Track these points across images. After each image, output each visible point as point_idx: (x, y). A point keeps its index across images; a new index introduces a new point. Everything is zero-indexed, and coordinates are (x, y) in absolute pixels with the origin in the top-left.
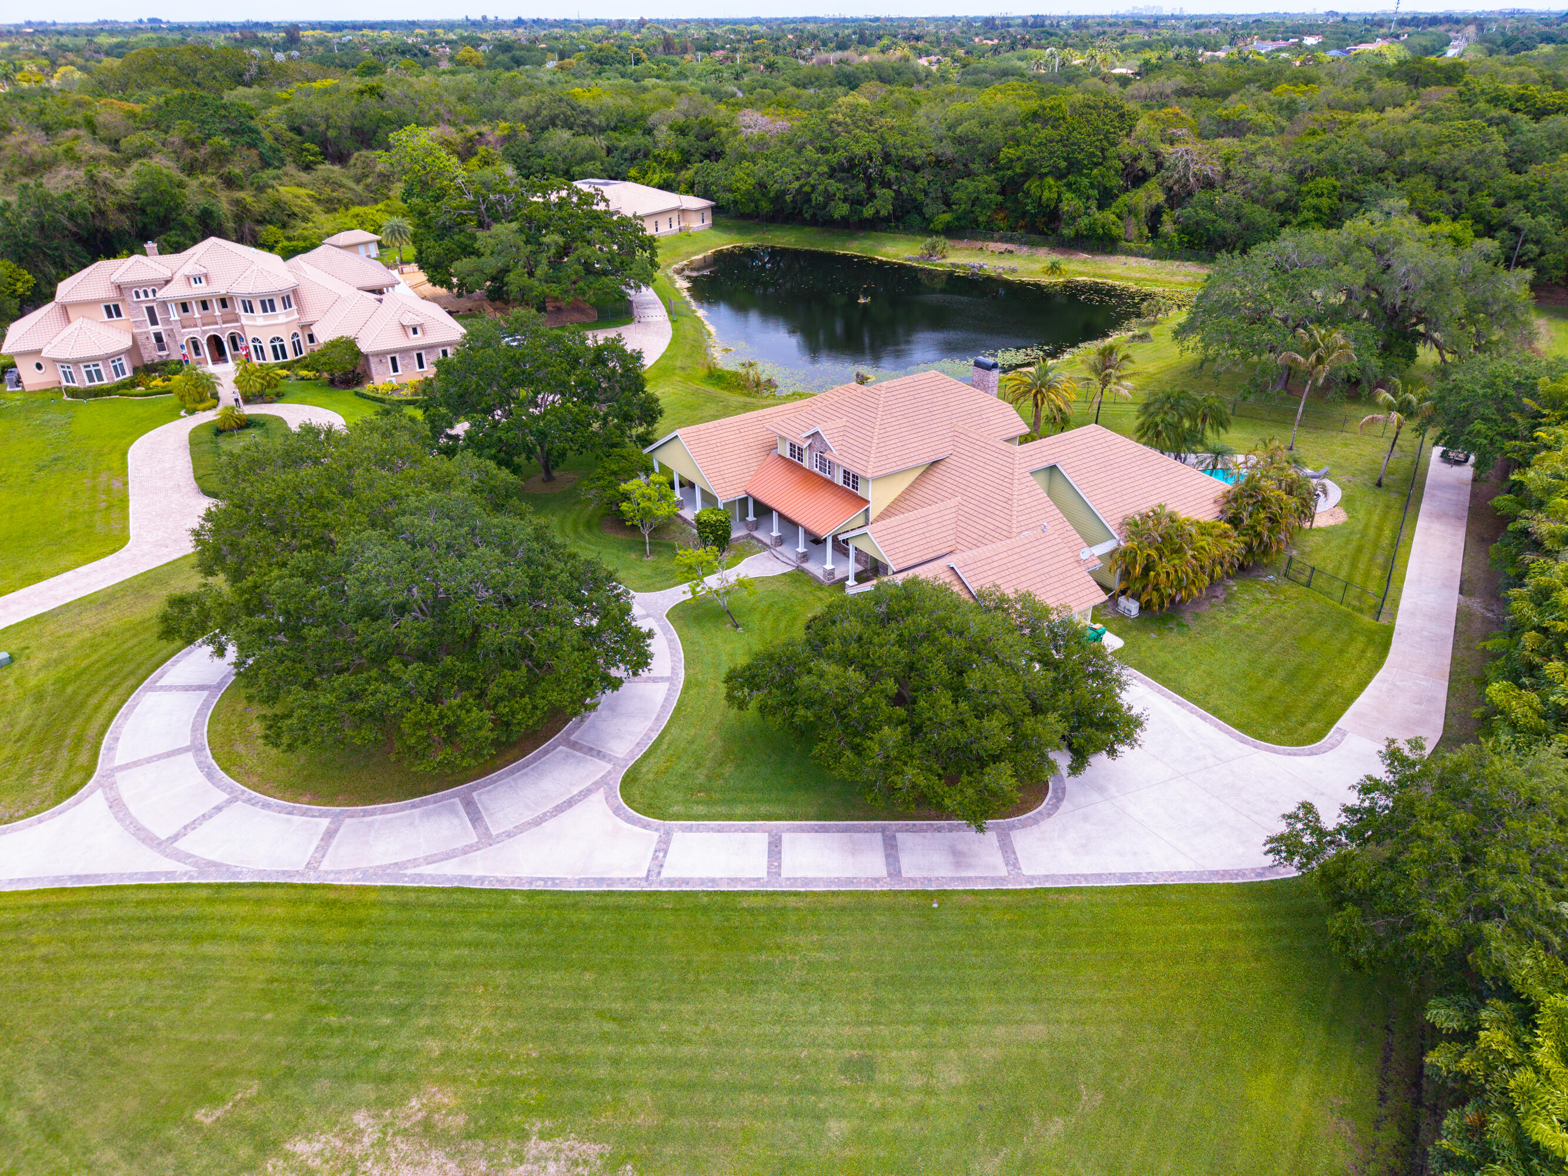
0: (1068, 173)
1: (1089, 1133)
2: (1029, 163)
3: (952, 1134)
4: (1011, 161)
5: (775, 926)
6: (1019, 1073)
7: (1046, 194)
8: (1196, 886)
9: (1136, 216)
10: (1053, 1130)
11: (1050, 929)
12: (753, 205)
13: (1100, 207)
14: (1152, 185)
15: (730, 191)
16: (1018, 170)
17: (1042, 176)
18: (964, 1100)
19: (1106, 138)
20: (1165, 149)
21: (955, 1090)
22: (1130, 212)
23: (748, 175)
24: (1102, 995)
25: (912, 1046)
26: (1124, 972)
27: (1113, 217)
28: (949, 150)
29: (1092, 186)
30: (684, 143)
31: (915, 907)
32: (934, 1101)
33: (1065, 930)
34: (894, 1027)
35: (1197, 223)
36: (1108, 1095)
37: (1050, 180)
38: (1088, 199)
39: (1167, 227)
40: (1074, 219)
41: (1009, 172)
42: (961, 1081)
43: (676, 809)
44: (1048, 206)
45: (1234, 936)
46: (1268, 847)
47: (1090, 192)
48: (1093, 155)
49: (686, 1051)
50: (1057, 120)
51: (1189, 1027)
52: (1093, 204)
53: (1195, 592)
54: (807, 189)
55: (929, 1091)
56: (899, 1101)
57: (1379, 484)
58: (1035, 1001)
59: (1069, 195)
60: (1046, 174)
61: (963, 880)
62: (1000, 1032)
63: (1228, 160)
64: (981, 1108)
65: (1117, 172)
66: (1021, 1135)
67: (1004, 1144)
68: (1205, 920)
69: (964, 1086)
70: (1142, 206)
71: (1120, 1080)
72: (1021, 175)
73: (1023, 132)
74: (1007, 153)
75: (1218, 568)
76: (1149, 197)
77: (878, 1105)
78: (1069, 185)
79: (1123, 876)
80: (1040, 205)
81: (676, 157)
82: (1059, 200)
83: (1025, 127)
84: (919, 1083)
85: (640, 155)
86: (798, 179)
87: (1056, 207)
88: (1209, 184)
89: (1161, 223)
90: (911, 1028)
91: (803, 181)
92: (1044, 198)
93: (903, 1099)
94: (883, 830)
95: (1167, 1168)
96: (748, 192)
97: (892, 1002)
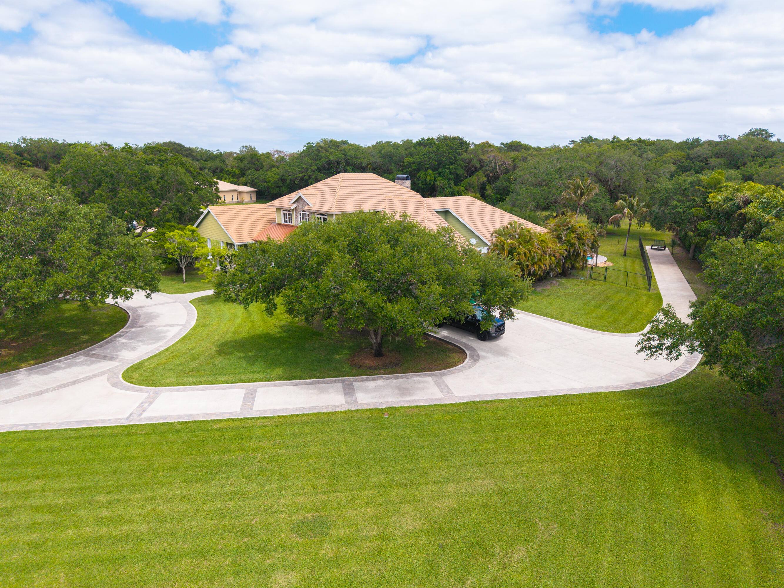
0: (439, 168)
1: (553, 555)
2: (419, 163)
3: (412, 571)
4: (410, 164)
5: (241, 437)
6: (474, 515)
7: (429, 178)
8: (590, 394)
9: (473, 188)
10: (516, 557)
11: (483, 422)
12: (278, 189)
13: (456, 185)
14: (480, 173)
15: (266, 182)
16: (414, 167)
17: (426, 169)
18: (422, 541)
19: (456, 152)
20: (484, 157)
21: (413, 534)
22: (470, 186)
23: (275, 174)
24: (538, 457)
25: (368, 505)
26: (551, 442)
27: (462, 188)
28: (379, 160)
29: (451, 173)
30: (242, 165)
31: (369, 418)
32: (391, 545)
33: (495, 422)
34: (349, 493)
35: (503, 189)
36: (563, 524)
37: (430, 171)
38: (449, 179)
39: (489, 191)
40: (443, 189)
41: (410, 169)
42: (418, 527)
43: (168, 380)
44: (430, 184)
45: (630, 417)
46: (640, 347)
47: (450, 176)
48: (450, 158)
49: (123, 529)
50: (432, 144)
51: (617, 471)
52: (452, 182)
53: (543, 266)
54: (306, 177)
55: (384, 537)
56: (355, 549)
57: (625, 255)
58: (480, 465)
59: (440, 178)
60: (428, 168)
61: (407, 401)
62: (451, 488)
63: (514, 160)
64: (441, 546)
65: (462, 168)
66: (485, 564)
67: (469, 574)
68: (603, 410)
69: (422, 530)
70: (476, 183)
71: (571, 512)
72: (415, 170)
73: (415, 151)
74: (408, 160)
75: (553, 258)
76: (479, 179)
77: (331, 554)
78: (440, 174)
79: (532, 393)
80: (426, 184)
81: (237, 172)
82: (435, 181)
83: (416, 149)
84: (376, 532)
85: (218, 171)
86: (302, 173)
87: (434, 184)
88: (507, 171)
89: (486, 190)
90: (366, 492)
91: (304, 174)
92: (428, 180)
93: (359, 548)
94: (343, 382)
95: (639, 577)
96: (275, 182)
97: (348, 476)
